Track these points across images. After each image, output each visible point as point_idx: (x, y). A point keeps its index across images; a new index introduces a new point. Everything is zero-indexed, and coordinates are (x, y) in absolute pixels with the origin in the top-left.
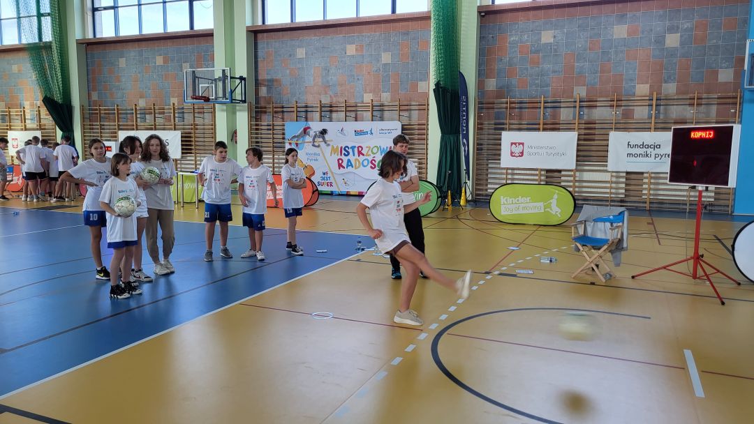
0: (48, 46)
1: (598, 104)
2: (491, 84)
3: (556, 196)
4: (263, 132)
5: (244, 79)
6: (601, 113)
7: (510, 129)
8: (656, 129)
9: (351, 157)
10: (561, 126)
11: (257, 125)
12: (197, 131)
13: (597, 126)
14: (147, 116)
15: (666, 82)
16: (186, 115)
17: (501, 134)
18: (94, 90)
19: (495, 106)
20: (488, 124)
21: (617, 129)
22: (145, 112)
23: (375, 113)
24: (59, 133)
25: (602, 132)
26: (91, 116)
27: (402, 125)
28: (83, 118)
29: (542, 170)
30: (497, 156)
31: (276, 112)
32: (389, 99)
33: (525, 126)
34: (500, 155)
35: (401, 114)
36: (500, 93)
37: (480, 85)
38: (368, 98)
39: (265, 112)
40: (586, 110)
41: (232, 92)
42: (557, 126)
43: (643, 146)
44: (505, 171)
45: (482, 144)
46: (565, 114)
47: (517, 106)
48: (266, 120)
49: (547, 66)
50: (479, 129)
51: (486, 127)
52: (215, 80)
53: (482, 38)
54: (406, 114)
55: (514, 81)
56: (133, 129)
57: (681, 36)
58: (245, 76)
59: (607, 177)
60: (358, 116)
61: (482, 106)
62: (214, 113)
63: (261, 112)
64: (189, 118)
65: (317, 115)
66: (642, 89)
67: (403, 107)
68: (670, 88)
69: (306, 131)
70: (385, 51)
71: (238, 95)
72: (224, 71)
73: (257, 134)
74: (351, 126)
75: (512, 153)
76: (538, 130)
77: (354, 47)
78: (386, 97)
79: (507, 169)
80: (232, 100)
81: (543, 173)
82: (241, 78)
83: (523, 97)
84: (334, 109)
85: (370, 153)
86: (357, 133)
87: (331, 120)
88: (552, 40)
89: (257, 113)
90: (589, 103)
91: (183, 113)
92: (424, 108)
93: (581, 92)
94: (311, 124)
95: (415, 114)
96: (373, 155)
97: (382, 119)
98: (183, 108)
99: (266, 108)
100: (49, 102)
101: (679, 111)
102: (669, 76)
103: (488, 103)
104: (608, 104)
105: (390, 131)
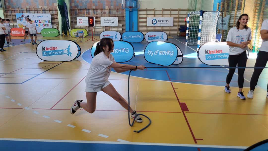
1: (98, 10)
2: (73, 5)
4: (9, 16)
6: (99, 12)
7: (78, 16)
8: (110, 17)
9: (37, 23)
17: (76, 17)
19: (75, 10)
21: (102, 16)
23: (43, 11)
25: (99, 17)
27: (51, 15)
29: (87, 26)
31: (12, 10)
32: (47, 8)
34: (77, 23)
35: (50, 12)
36: (76, 7)
37: (70, 4)
38: (40, 7)
39: (9, 10)
40: (96, 12)
43: (107, 20)
45: (72, 20)
46: (91, 13)
47: (80, 10)
48: (9, 13)
50: (71, 16)
51: (73, 15)
54: (52, 12)
55: (79, 4)
59: (101, 28)
60: (38, 12)
63: (7, 10)
65: (26, 11)
66: (107, 7)
67: (51, 10)
69: (22, 16)
73: (6, 15)
74: (36, 15)
75: (79, 22)
76: (85, 16)
78: (45, 7)
79: (79, 26)
83: (81, 8)
84: (31, 10)
85: (43, 22)
86: (38, 17)
87: (30, 13)
90: (96, 10)
92: (56, 10)
93: (94, 7)
94: (24, 14)
95: (54, 12)
97: (45, 13)
99: (8, 9)
101: (114, 13)
102: (112, 5)
103: (73, 9)
104: (100, 10)
105: (48, 16)
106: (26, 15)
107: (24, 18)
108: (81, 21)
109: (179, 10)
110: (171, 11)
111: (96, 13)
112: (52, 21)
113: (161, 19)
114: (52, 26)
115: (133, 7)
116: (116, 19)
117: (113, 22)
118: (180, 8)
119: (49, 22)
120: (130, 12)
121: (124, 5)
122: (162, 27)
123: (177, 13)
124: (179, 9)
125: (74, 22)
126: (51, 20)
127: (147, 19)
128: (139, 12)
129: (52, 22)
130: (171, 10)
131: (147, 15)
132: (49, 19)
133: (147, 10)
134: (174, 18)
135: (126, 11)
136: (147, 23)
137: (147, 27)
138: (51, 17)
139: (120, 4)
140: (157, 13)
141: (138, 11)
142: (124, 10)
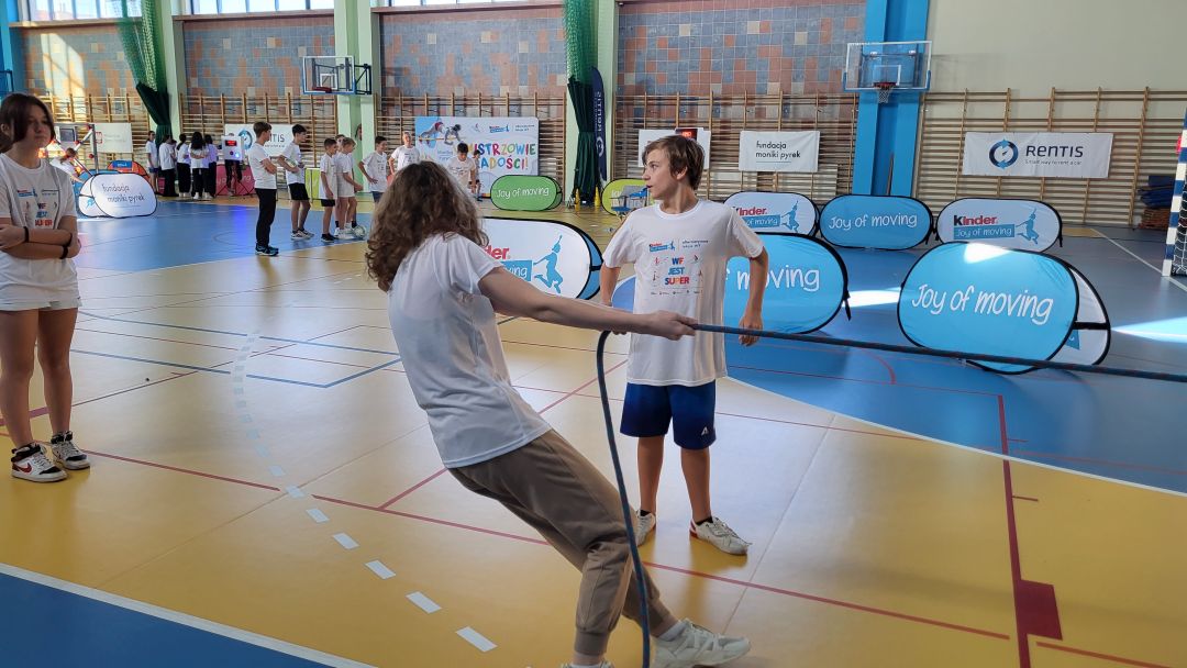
0: (138, 22)
1: (733, 102)
2: (631, 79)
4: (390, 127)
5: (369, 67)
6: (735, 111)
7: (647, 127)
8: (783, 128)
9: (486, 155)
10: (698, 125)
11: (384, 119)
12: (317, 126)
13: (732, 125)
14: (258, 108)
15: (795, 80)
16: (302, 107)
17: (638, 132)
18: (194, 75)
19: (634, 102)
20: (627, 122)
21: (748, 128)
22: (255, 102)
23: (512, 108)
25: (736, 130)
26: (189, 108)
27: (540, 122)
28: (182, 109)
30: (635, 155)
31: (405, 105)
32: (527, 94)
35: (538, 109)
36: (639, 89)
37: (620, 79)
38: (504, 91)
39: (393, 105)
40: (721, 108)
41: (356, 82)
42: (694, 124)
43: (770, 145)
45: (621, 143)
46: (702, 112)
47: (656, 102)
48: (394, 114)
49: (684, 61)
50: (617, 126)
51: (625, 124)
52: (337, 68)
53: (621, 29)
54: (545, 109)
55: (654, 75)
56: (241, 123)
57: (808, 34)
58: (370, 63)
59: (736, 177)
60: (494, 111)
61: (622, 102)
62: (335, 105)
63: (388, 105)
64: (306, 111)
65: (450, 109)
66: (774, 88)
67: (541, 102)
69: (437, 126)
70: (523, 39)
71: (363, 86)
72: (347, 59)
73: (384, 124)
74: (487, 122)
76: (673, 128)
77: (489, 34)
78: (523, 91)
80: (356, 91)
82: (366, 66)
83: (662, 93)
84: (468, 103)
85: (506, 151)
86: (494, 129)
87: (465, 114)
88: (689, 34)
89: (384, 105)
90: (722, 101)
91: (300, 104)
92: (563, 103)
93: (717, 89)
94: (442, 119)
96: (509, 154)
97: (519, 114)
98: (299, 99)
99: (393, 100)
100: (143, 89)
101: (807, 111)
102: (797, 76)
103: (628, 99)
104: (742, 102)
105: (527, 128)
106: (449, 121)
107: (440, 135)
109: (1149, 96)
110: (1100, 99)
111: (721, 115)
112: (540, 147)
113: (1043, 138)
114: (539, 167)
115: (894, 84)
116: (809, 137)
117: (794, 155)
118: (1153, 87)
119: (529, 149)
120: (881, 106)
121: (852, 77)
122: (1046, 179)
123: (1133, 110)
124: (1148, 92)
125: (626, 149)
126: (540, 142)
127: (964, 139)
128: (928, 106)
129: (540, 152)
130: (1102, 96)
131: (968, 123)
132: (532, 138)
133: (971, 97)
134: (1115, 134)
135: (861, 106)
136: (966, 161)
137: (961, 179)
138: (540, 131)
139: (838, 72)
140: (1022, 111)
141: (920, 104)
142: (855, 100)
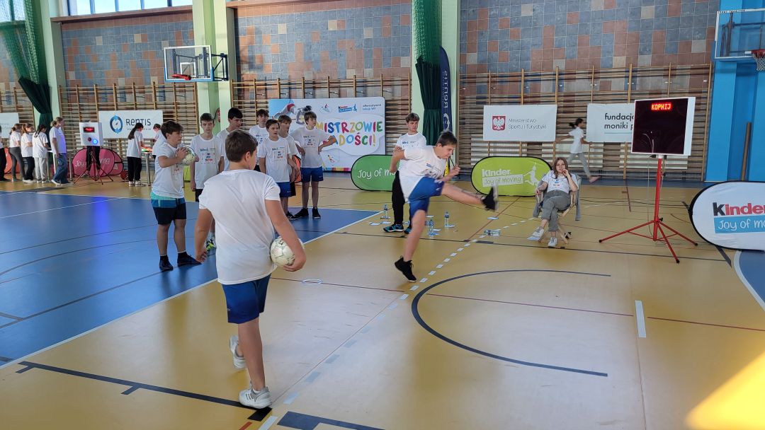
0: (21, 26)
1: (577, 76)
2: (473, 59)
3: (534, 168)
4: (247, 110)
5: (226, 56)
6: (580, 86)
7: (492, 103)
10: (541, 99)
11: (239, 103)
12: (179, 110)
13: (576, 98)
14: (127, 96)
15: (642, 54)
16: (166, 94)
17: (483, 108)
18: (72, 70)
19: (477, 80)
20: (471, 99)
21: (595, 101)
22: (125, 91)
23: (358, 89)
24: (37, 115)
25: (581, 104)
26: (65, 99)
27: (386, 101)
28: (61, 99)
29: (523, 143)
30: (479, 129)
31: (260, 90)
32: (372, 75)
33: (507, 100)
34: (482, 129)
35: (384, 89)
36: (481, 67)
37: (462, 59)
38: (351, 74)
39: (248, 90)
40: (565, 83)
41: (214, 70)
42: (537, 99)
44: (487, 145)
45: (464, 119)
46: (545, 87)
47: (498, 79)
48: (249, 98)
49: (527, 40)
51: (467, 101)
52: (196, 58)
53: (462, 12)
54: (388, 89)
55: (496, 54)
56: (113, 109)
57: (656, 8)
58: (226, 53)
60: (342, 92)
61: (464, 79)
62: (195, 91)
63: (244, 90)
64: (170, 97)
65: (300, 92)
66: (619, 61)
67: (386, 83)
68: (645, 61)
69: (289, 108)
70: (367, 26)
71: (220, 73)
72: (204, 48)
74: (335, 102)
75: (494, 127)
76: (519, 103)
77: (335, 22)
78: (369, 73)
79: (490, 142)
80: (214, 78)
81: (524, 145)
82: (222, 56)
83: (504, 70)
84: (317, 85)
85: (354, 129)
86: (341, 109)
87: (314, 96)
88: (531, 14)
89: (239, 90)
90: (568, 76)
91: (164, 91)
92: (407, 83)
93: (560, 65)
94: (294, 101)
95: (398, 90)
96: (357, 132)
97: (365, 95)
98: (164, 87)
99: (248, 85)
100: (25, 83)
102: (645, 49)
103: (470, 77)
104: (586, 76)
105: (374, 107)
106: (300, 103)
107: (292, 116)
108: (499, 123)
111: (565, 90)
112: (386, 124)
114: (386, 142)
119: (375, 127)
126: (386, 119)
129: (386, 129)
132: (380, 117)
135: (717, 76)
138: (386, 110)
142: (710, 70)
